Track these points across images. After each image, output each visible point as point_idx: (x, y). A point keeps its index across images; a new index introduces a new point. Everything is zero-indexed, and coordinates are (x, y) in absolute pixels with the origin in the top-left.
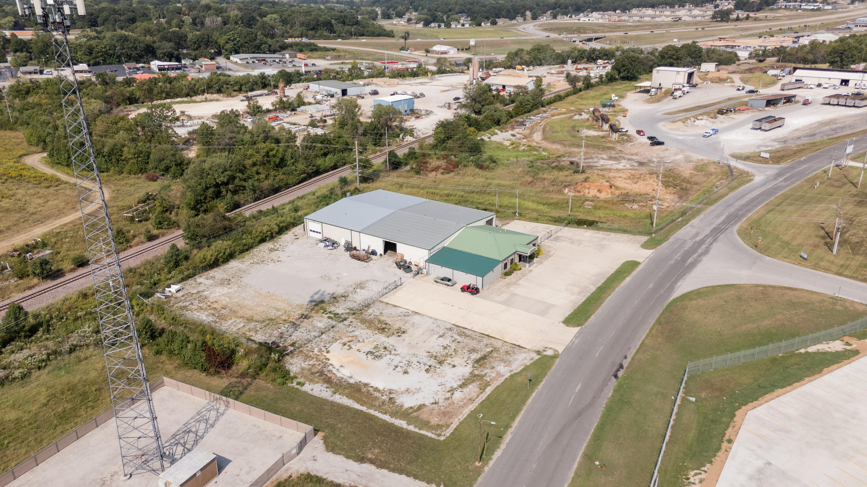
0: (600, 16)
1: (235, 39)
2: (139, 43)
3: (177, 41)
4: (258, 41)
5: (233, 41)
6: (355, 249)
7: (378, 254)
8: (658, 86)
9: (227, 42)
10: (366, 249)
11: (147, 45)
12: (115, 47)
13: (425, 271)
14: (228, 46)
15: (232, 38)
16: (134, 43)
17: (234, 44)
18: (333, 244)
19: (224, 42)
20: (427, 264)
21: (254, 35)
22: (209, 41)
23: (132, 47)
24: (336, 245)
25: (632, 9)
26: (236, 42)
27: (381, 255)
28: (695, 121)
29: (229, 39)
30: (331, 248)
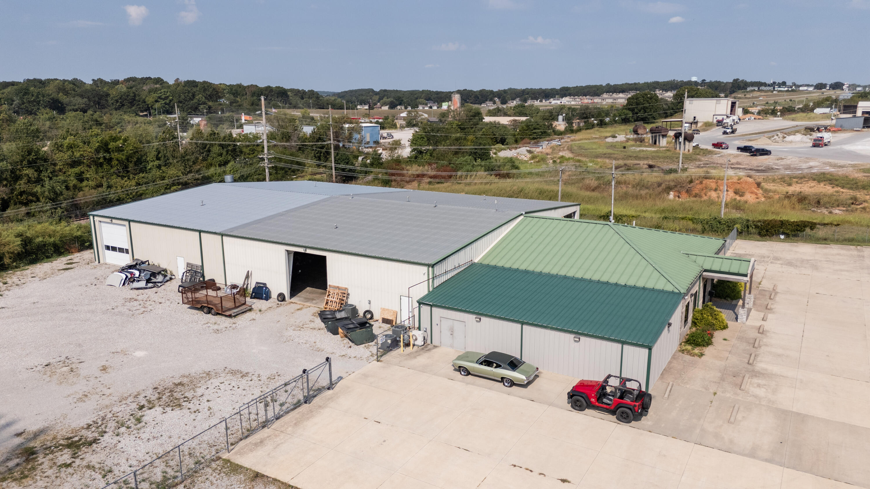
0: (572, 100)
1: (167, 97)
2: (44, 96)
3: (97, 99)
4: (195, 101)
5: (164, 99)
6: (211, 285)
7: (274, 295)
8: (691, 120)
9: (157, 101)
10: (240, 282)
11: (53, 99)
12: (13, 101)
13: (418, 336)
14: (157, 105)
15: (163, 97)
16: (37, 97)
17: (166, 104)
18: (154, 275)
19: (153, 100)
20: (425, 309)
21: (190, 95)
22: (134, 100)
23: (34, 101)
24: (160, 278)
25: (603, 94)
26: (168, 101)
27: (281, 297)
28: (784, 137)
29: (159, 97)
30: (142, 284)
